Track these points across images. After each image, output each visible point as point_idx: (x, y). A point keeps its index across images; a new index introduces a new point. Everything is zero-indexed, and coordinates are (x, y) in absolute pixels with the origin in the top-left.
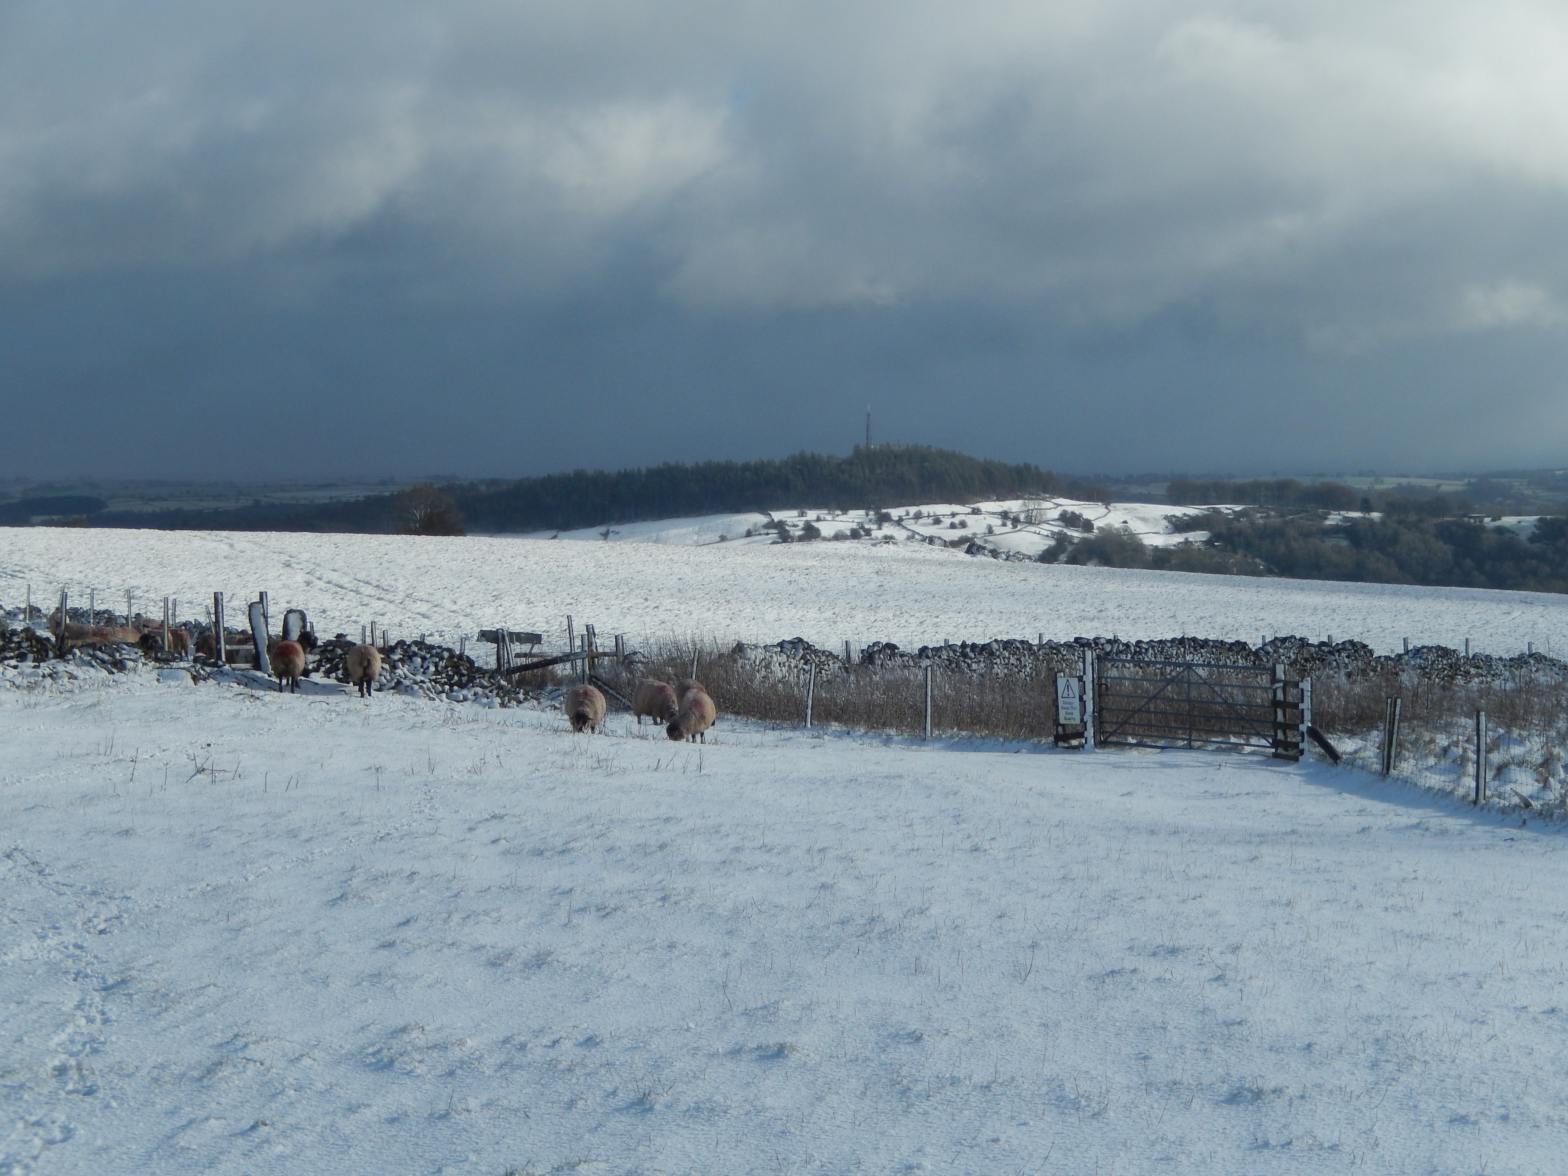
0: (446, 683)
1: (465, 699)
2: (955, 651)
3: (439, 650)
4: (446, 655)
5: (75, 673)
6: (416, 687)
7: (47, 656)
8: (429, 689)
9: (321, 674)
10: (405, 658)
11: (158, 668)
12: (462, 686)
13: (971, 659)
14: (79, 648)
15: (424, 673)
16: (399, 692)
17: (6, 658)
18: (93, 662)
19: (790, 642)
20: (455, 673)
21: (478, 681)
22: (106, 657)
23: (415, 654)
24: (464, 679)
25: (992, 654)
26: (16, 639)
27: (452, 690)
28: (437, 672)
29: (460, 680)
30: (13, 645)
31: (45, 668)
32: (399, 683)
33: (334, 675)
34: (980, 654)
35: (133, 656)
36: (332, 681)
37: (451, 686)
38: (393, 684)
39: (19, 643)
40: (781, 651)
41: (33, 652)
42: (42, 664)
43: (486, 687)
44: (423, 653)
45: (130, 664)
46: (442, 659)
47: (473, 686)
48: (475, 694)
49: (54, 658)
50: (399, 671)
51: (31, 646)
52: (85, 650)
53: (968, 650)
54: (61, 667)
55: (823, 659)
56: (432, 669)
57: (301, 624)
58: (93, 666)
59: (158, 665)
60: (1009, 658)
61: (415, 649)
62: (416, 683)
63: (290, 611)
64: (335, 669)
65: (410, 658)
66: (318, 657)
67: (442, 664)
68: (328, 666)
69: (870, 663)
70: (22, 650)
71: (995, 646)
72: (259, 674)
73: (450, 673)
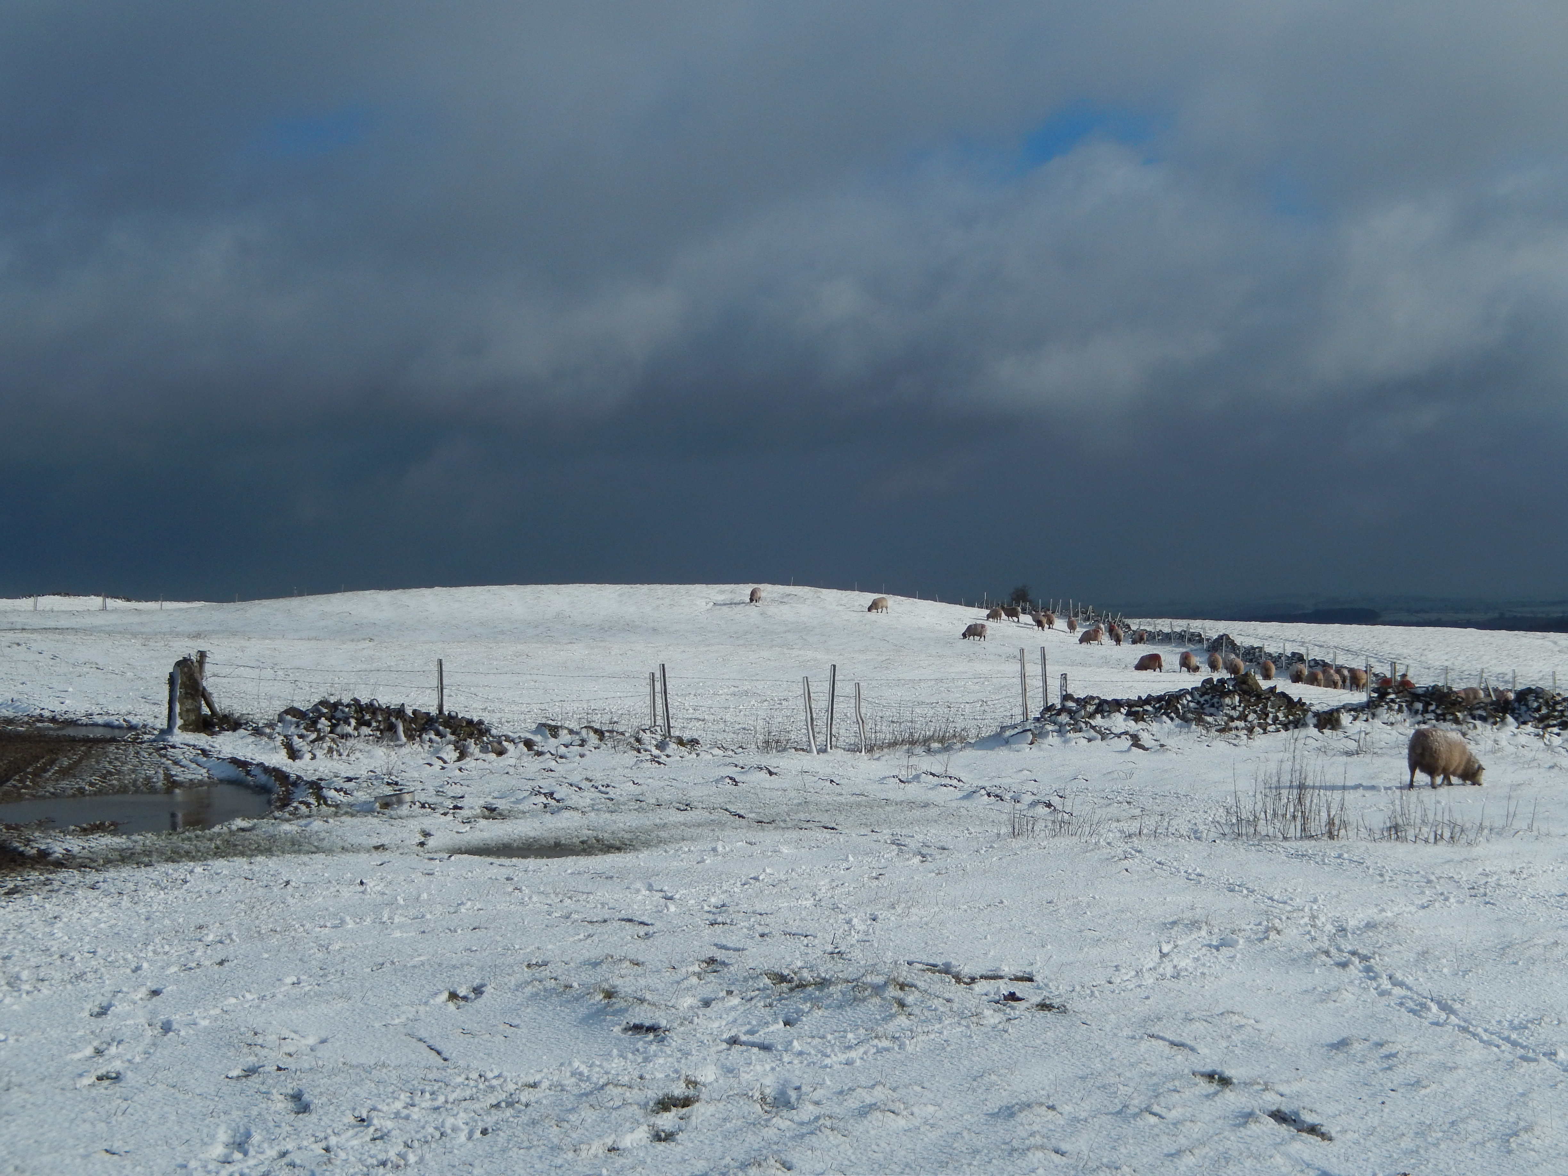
17: (1549, 726)
26: (1559, 708)
30: (1556, 713)
39: (1562, 711)
70: (1564, 719)
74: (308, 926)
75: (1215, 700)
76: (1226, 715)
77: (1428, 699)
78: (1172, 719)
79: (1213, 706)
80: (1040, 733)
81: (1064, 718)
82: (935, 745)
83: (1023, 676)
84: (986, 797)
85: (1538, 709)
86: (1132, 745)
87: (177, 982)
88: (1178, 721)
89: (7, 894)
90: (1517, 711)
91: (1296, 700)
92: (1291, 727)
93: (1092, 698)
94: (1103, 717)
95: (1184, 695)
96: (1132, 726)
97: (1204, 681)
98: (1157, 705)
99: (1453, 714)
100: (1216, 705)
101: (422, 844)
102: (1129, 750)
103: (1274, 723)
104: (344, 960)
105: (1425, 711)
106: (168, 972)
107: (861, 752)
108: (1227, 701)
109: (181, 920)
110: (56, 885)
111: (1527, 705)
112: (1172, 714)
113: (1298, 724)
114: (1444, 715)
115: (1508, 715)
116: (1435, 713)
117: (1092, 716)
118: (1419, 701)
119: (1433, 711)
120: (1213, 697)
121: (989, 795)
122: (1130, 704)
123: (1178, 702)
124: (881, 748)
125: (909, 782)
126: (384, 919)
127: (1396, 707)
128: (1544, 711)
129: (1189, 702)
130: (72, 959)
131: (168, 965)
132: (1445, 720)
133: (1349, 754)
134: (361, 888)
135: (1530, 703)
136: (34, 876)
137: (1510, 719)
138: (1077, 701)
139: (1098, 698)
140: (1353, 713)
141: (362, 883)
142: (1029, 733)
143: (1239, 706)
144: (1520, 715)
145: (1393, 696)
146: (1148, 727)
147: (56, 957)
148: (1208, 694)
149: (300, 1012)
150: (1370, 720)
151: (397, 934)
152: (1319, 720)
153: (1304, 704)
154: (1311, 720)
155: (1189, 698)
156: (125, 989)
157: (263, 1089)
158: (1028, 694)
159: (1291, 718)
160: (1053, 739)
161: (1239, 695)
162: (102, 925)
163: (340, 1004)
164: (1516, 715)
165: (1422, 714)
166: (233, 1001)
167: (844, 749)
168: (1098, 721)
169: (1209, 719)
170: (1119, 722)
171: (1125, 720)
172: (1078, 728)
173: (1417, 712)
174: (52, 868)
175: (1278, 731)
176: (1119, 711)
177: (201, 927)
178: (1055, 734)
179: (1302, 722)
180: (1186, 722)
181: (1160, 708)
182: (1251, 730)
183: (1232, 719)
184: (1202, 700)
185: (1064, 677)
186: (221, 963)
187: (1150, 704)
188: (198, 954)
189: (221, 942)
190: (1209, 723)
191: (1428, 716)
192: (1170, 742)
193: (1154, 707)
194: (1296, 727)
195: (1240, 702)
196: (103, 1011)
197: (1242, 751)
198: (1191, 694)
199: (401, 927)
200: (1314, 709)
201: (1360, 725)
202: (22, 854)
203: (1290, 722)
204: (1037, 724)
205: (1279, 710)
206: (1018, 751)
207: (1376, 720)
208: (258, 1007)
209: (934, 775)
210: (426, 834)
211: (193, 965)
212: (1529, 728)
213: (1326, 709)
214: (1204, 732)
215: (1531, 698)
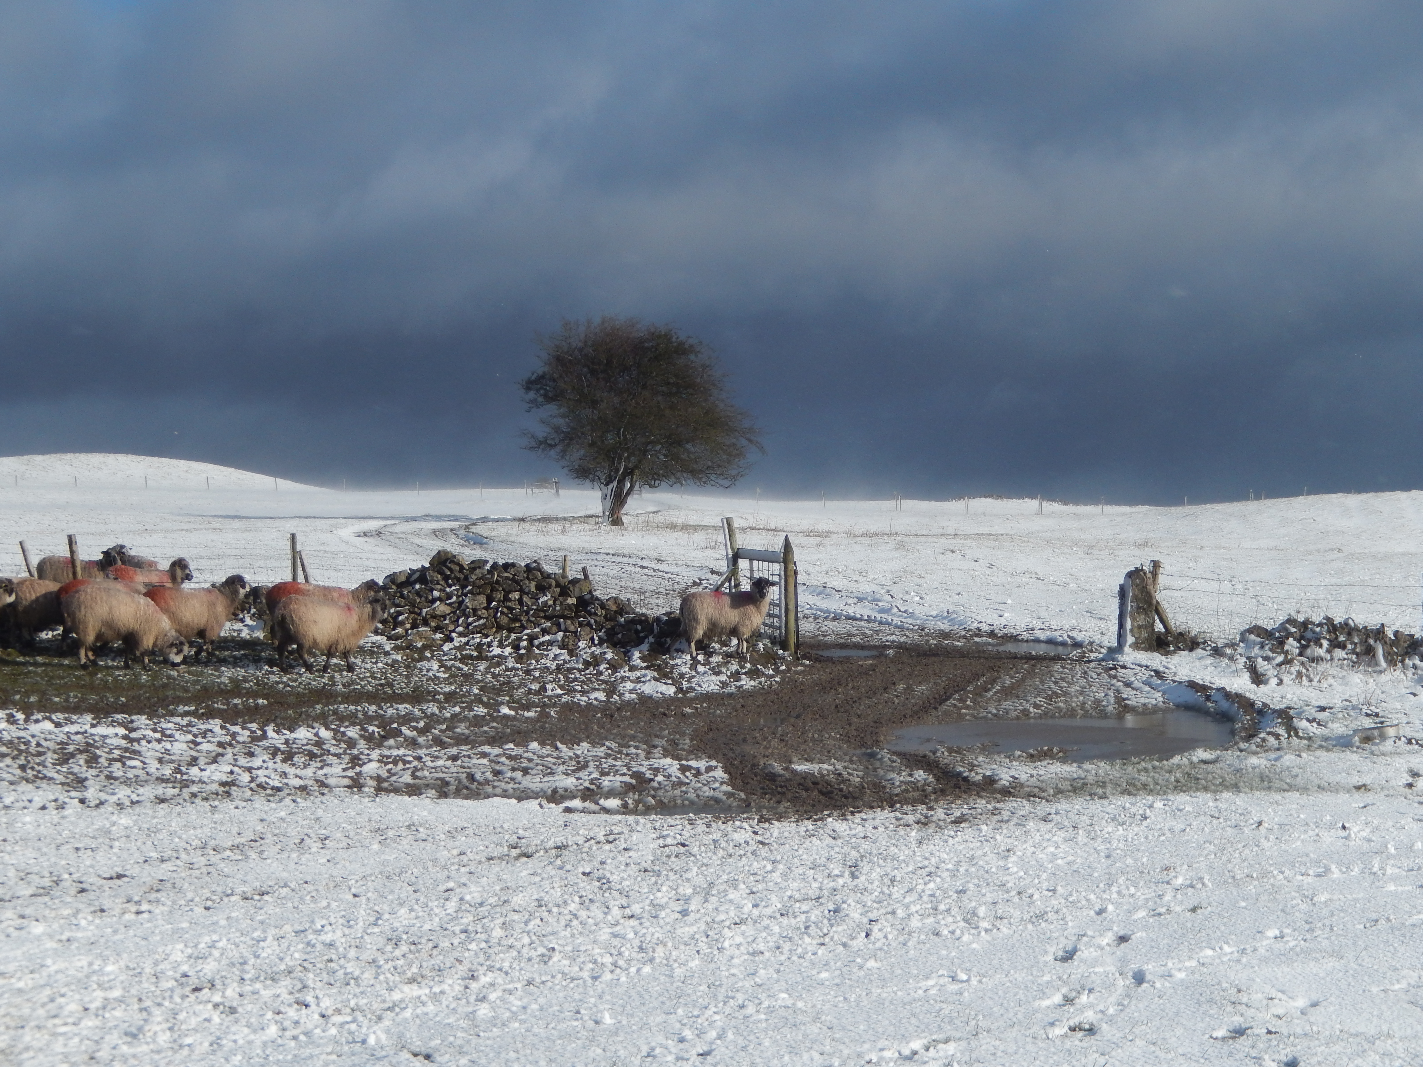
74: (1287, 873)
87: (1146, 928)
89: (953, 822)
101: (1410, 786)
104: (1332, 914)
106: (1135, 917)
109: (1145, 860)
110: (1006, 815)
126: (1375, 870)
130: (1031, 896)
131: (1136, 909)
134: (1344, 834)
136: (981, 804)
141: (1344, 827)
147: (1013, 893)
149: (1286, 970)
151: (1391, 887)
156: (1090, 933)
157: (1254, 1053)
162: (1060, 861)
163: (1331, 964)
166: (1209, 952)
174: (999, 796)
177: (1167, 869)
186: (1194, 910)
188: (1168, 898)
189: (1192, 887)
196: (1069, 956)
199: (1394, 879)
202: (966, 779)
208: (1239, 961)
210: (1415, 775)
211: (1163, 910)
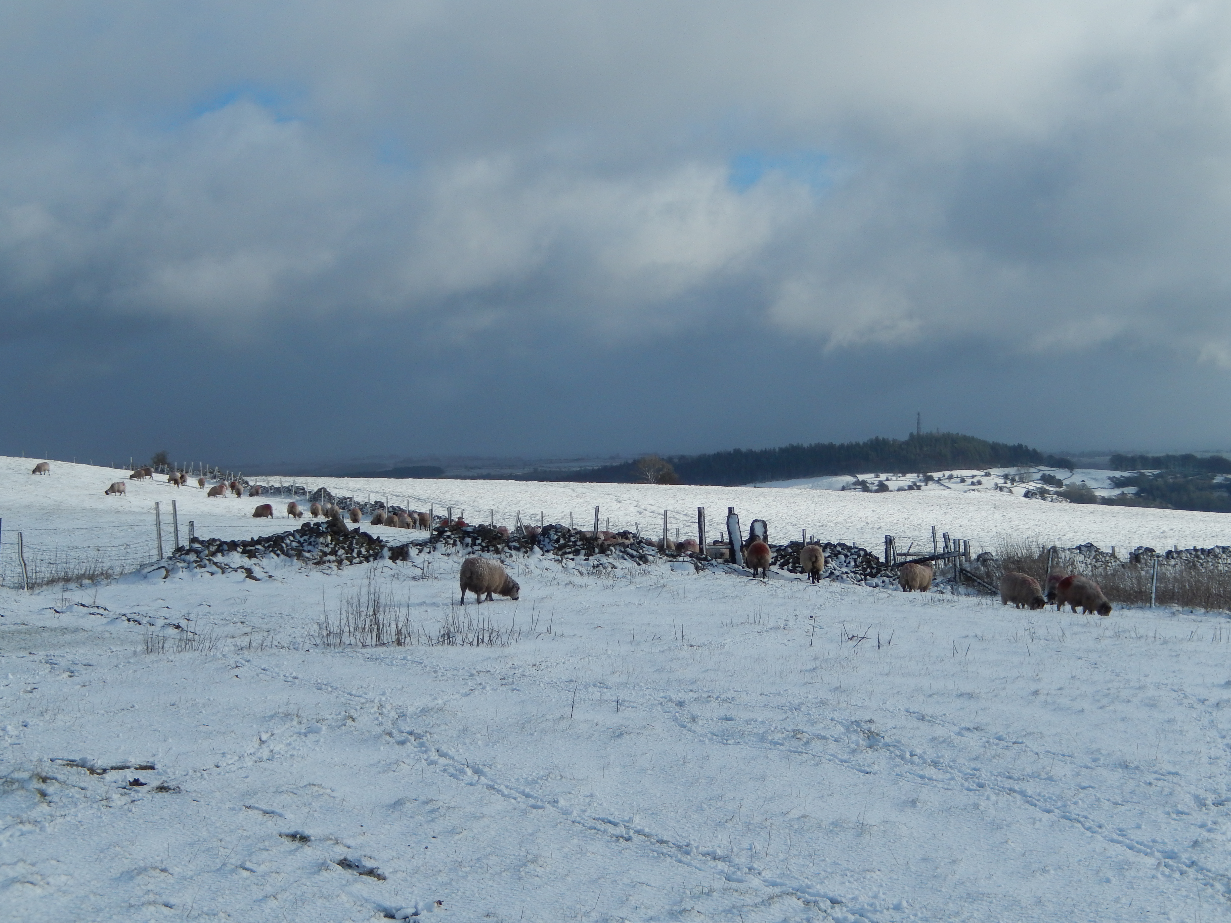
0: (861, 574)
1: (877, 586)
2: (1191, 554)
3: (856, 550)
4: (862, 553)
5: (615, 564)
6: (845, 576)
7: (594, 552)
8: (852, 578)
9: (777, 566)
10: (833, 555)
11: (670, 561)
12: (873, 576)
13: (1202, 559)
14: (614, 546)
15: (847, 566)
16: (833, 580)
17: (566, 553)
18: (626, 557)
19: (1085, 546)
20: (868, 567)
21: (883, 572)
22: (635, 553)
23: (839, 553)
24: (874, 571)
25: (1216, 556)
26: (573, 539)
27: (866, 580)
28: (856, 566)
29: (871, 572)
30: (571, 544)
31: (593, 561)
32: (832, 573)
33: (786, 567)
34: (1208, 556)
35: (653, 553)
36: (785, 573)
37: (865, 576)
38: (828, 574)
39: (575, 542)
40: (1080, 553)
41: (583, 549)
42: (591, 558)
43: (891, 577)
44: (845, 552)
45: (650, 558)
46: (859, 556)
47: (881, 576)
48: (883, 582)
49: (599, 553)
50: (829, 565)
51: (583, 544)
52: (618, 547)
53: (1199, 553)
54: (604, 560)
55: (1108, 558)
56: (853, 563)
57: (764, 530)
58: (625, 559)
59: (669, 559)
60: (1227, 559)
61: (839, 549)
62: (843, 573)
63: (755, 521)
64: (786, 563)
65: (836, 555)
66: (775, 554)
67: (860, 560)
68: (782, 561)
69: (1136, 562)
70: (577, 547)
71: (1217, 551)
72: (736, 566)
73: (865, 566)
75: (312, 540)
76: (321, 551)
77: (476, 535)
78: (278, 555)
79: (310, 544)
80: (173, 569)
81: (192, 557)
82: (86, 582)
83: (158, 524)
84: (127, 622)
85: (557, 541)
86: (247, 577)
88: (282, 556)
90: (542, 543)
91: (375, 538)
92: (371, 559)
93: (214, 540)
94: (223, 555)
95: (288, 536)
96: (247, 562)
97: (304, 525)
98: (266, 545)
99: (494, 546)
100: (313, 543)
102: (244, 580)
103: (358, 556)
105: (474, 544)
107: (23, 589)
108: (321, 540)
111: (549, 538)
112: (279, 552)
113: (377, 556)
114: (487, 546)
115: (535, 546)
116: (481, 546)
117: (214, 554)
118: (469, 536)
119: (479, 544)
120: (310, 537)
121: (129, 620)
122: (245, 544)
123: (283, 542)
124: (41, 585)
125: (62, 612)
127: (452, 542)
128: (562, 542)
129: (292, 541)
132: (488, 551)
133: (415, 579)
135: (552, 536)
137: (536, 549)
138: (202, 543)
139: (219, 540)
140: (419, 547)
142: (163, 570)
143: (331, 544)
144: (544, 545)
145: (449, 533)
146: (259, 562)
148: (306, 535)
150: (432, 552)
152: (392, 554)
153: (382, 541)
154: (386, 553)
155: (291, 538)
158: (163, 539)
159: (371, 552)
160: (182, 574)
161: (331, 535)
164: (541, 546)
165: (471, 546)
167: (9, 587)
168: (219, 558)
169: (307, 555)
170: (236, 558)
171: (241, 557)
172: (202, 564)
173: (467, 545)
175: (361, 562)
176: (236, 550)
178: (184, 570)
179: (380, 555)
180: (289, 557)
181: (269, 547)
182: (340, 562)
183: (325, 554)
184: (302, 540)
185: (192, 524)
187: (260, 544)
190: (307, 558)
191: (476, 548)
192: (276, 574)
193: (264, 546)
194: (375, 559)
195: (332, 541)
197: (333, 579)
198: (293, 535)
200: (389, 544)
201: (424, 556)
203: (370, 556)
204: (170, 562)
205: (361, 547)
206: (154, 584)
207: (436, 552)
209: (84, 606)
212: (551, 555)
213: (398, 545)
214: (303, 565)
215: (552, 532)
